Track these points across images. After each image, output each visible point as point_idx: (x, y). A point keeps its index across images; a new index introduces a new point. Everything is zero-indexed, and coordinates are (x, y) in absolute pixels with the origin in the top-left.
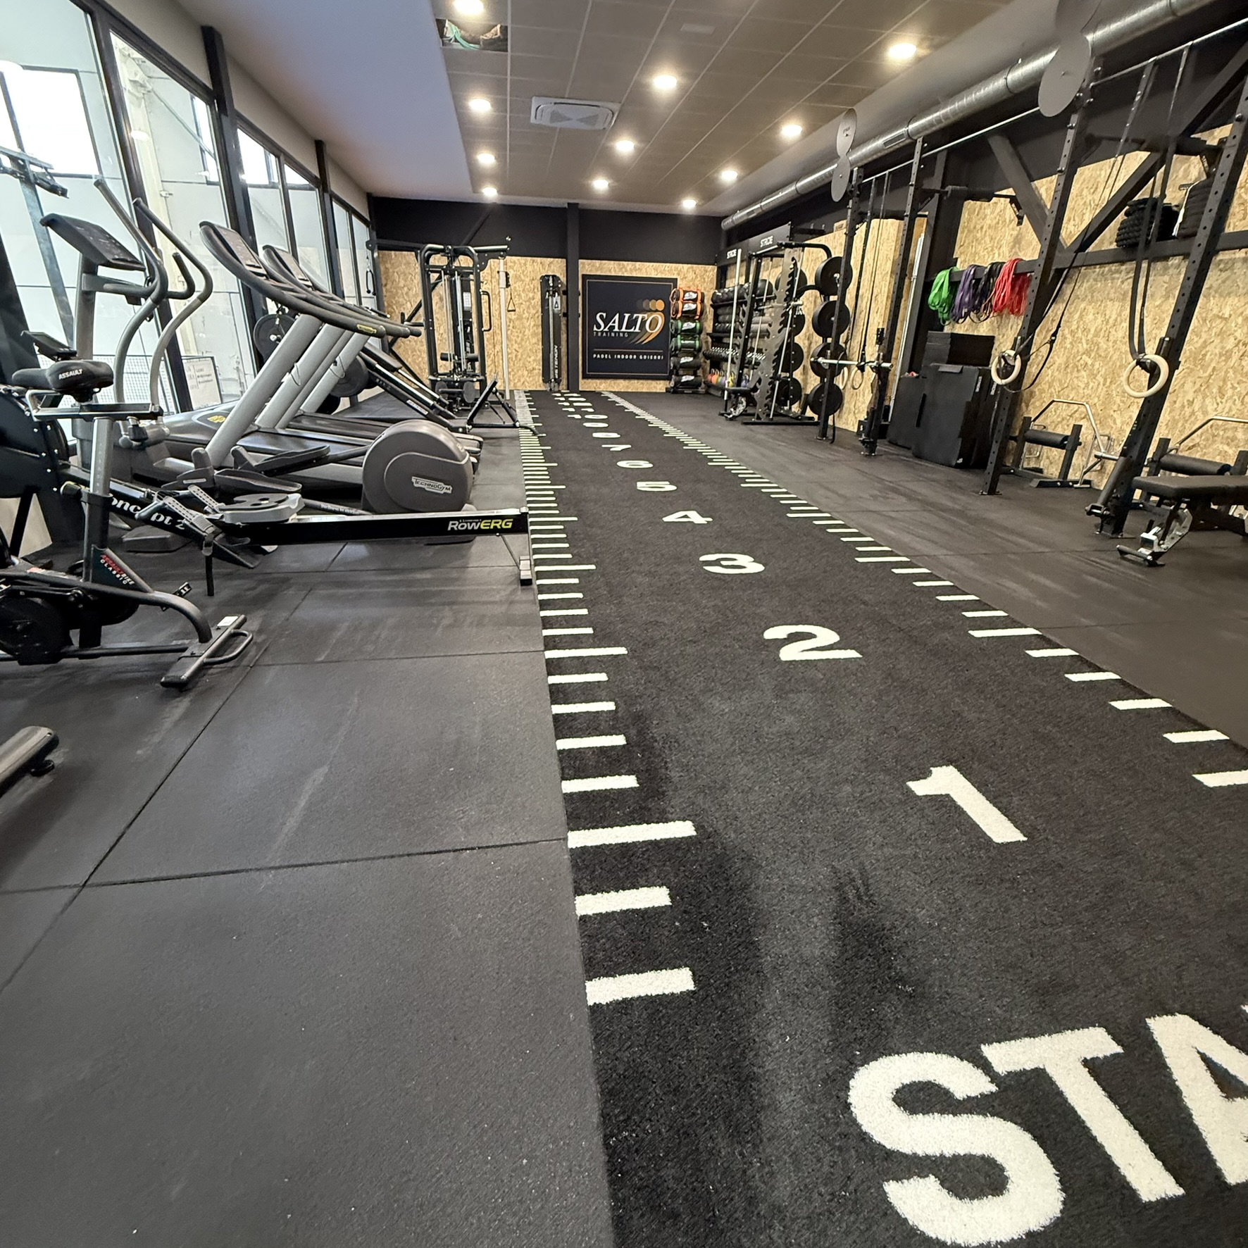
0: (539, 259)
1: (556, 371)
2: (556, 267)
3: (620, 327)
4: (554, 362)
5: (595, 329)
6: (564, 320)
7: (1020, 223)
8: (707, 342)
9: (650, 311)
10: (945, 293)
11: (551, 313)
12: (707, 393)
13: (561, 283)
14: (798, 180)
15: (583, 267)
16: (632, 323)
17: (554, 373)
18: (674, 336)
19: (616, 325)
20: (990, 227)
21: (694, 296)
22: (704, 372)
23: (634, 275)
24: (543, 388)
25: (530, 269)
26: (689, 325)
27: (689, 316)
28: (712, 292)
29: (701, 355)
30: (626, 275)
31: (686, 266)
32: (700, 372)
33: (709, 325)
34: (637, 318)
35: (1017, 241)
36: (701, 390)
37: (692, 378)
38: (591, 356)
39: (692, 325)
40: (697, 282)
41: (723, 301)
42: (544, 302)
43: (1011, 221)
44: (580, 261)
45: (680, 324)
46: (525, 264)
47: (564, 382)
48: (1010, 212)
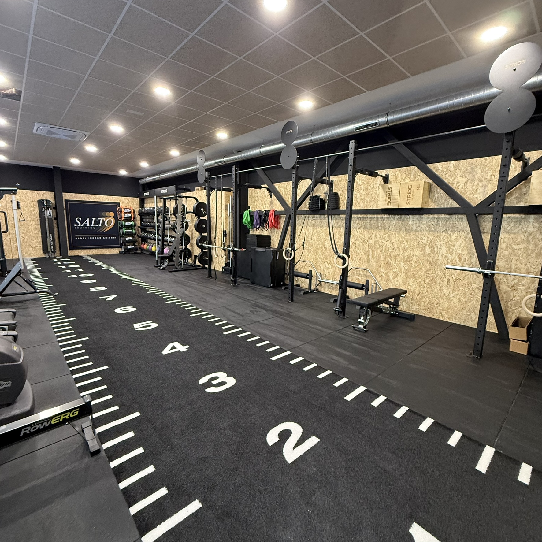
0: (36, 192)
1: (52, 247)
2: (48, 196)
3: (90, 224)
4: (50, 242)
5: (75, 225)
6: (55, 222)
7: (271, 197)
8: (138, 230)
9: (107, 217)
10: (249, 219)
11: (46, 218)
12: (142, 253)
13: (52, 203)
14: (176, 169)
15: (65, 196)
16: (97, 222)
17: (50, 248)
18: (120, 228)
19: (88, 223)
20: (260, 197)
21: (129, 211)
22: (138, 244)
23: (96, 200)
24: (43, 256)
25: (30, 196)
26: (128, 223)
27: (128, 219)
28: (138, 209)
29: (136, 236)
30: (91, 200)
31: (123, 198)
32: (136, 244)
33: (138, 223)
34: (100, 220)
35: (271, 203)
36: (139, 251)
37: (133, 246)
38: (74, 239)
39: (131, 223)
40: (130, 204)
41: (145, 213)
42: (41, 214)
43: (268, 196)
44: (63, 193)
45: (124, 223)
46: (26, 193)
47: (58, 252)
48: (267, 193)
